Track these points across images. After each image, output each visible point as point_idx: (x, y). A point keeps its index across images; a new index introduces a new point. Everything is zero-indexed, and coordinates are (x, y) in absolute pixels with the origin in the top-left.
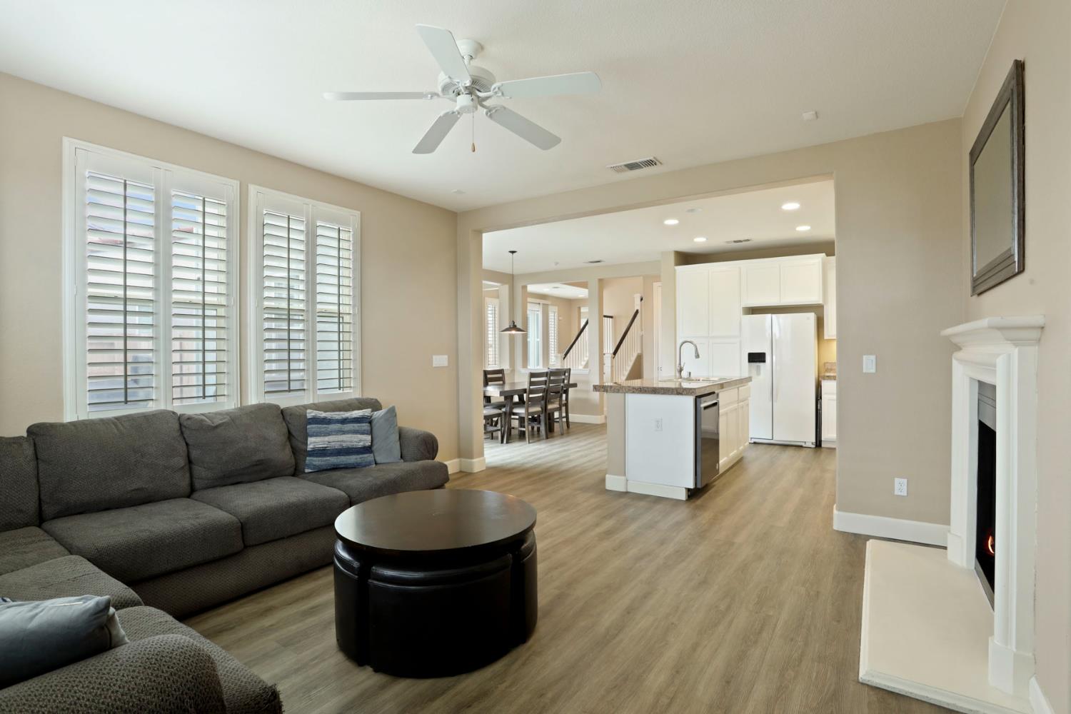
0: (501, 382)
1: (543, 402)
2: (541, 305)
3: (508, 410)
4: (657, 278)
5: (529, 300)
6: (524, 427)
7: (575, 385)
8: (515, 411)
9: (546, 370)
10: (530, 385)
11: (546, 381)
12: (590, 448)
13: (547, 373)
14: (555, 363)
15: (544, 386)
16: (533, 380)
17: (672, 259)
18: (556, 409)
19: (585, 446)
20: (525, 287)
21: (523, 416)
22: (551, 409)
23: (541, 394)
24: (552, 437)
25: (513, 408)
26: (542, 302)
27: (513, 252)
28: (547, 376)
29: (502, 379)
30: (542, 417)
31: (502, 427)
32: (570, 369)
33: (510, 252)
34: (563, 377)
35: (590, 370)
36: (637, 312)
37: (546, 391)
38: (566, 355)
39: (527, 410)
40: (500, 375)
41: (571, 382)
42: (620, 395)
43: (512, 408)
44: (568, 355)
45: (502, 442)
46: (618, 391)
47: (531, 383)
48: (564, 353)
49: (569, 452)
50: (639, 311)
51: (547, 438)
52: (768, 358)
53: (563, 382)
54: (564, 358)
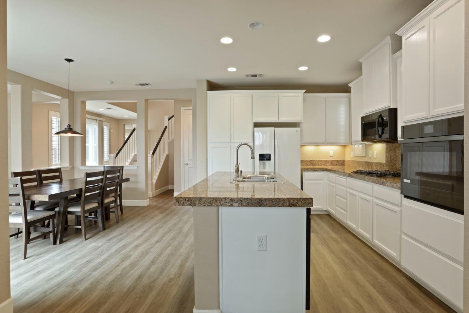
0: (59, 180)
1: (100, 198)
2: (98, 121)
3: (62, 210)
4: (187, 102)
5: (87, 116)
6: (80, 225)
7: (127, 180)
8: (71, 210)
9: (101, 169)
10: (86, 185)
11: (102, 179)
12: (147, 239)
13: (104, 172)
14: (109, 161)
15: (101, 184)
16: (89, 179)
17: (205, 86)
18: (112, 202)
19: (141, 236)
20: (84, 103)
21: (79, 214)
22: (107, 203)
23: (98, 191)
24: (109, 227)
25: (68, 207)
26: (98, 118)
27: (69, 60)
28: (103, 175)
29: (59, 177)
30: (99, 211)
31: (54, 228)
32: (123, 166)
33: (66, 60)
34: (118, 174)
35: (138, 167)
36: (166, 127)
37: (103, 188)
38: (117, 155)
39: (83, 208)
40: (58, 174)
41: (124, 177)
42: (213, 209)
43: (66, 207)
44: (119, 155)
45: (55, 243)
46: (211, 204)
47: (87, 183)
48: (115, 154)
49: (128, 249)
50: (167, 127)
51: (104, 229)
52: (272, 157)
53: (118, 178)
54: (116, 157)
